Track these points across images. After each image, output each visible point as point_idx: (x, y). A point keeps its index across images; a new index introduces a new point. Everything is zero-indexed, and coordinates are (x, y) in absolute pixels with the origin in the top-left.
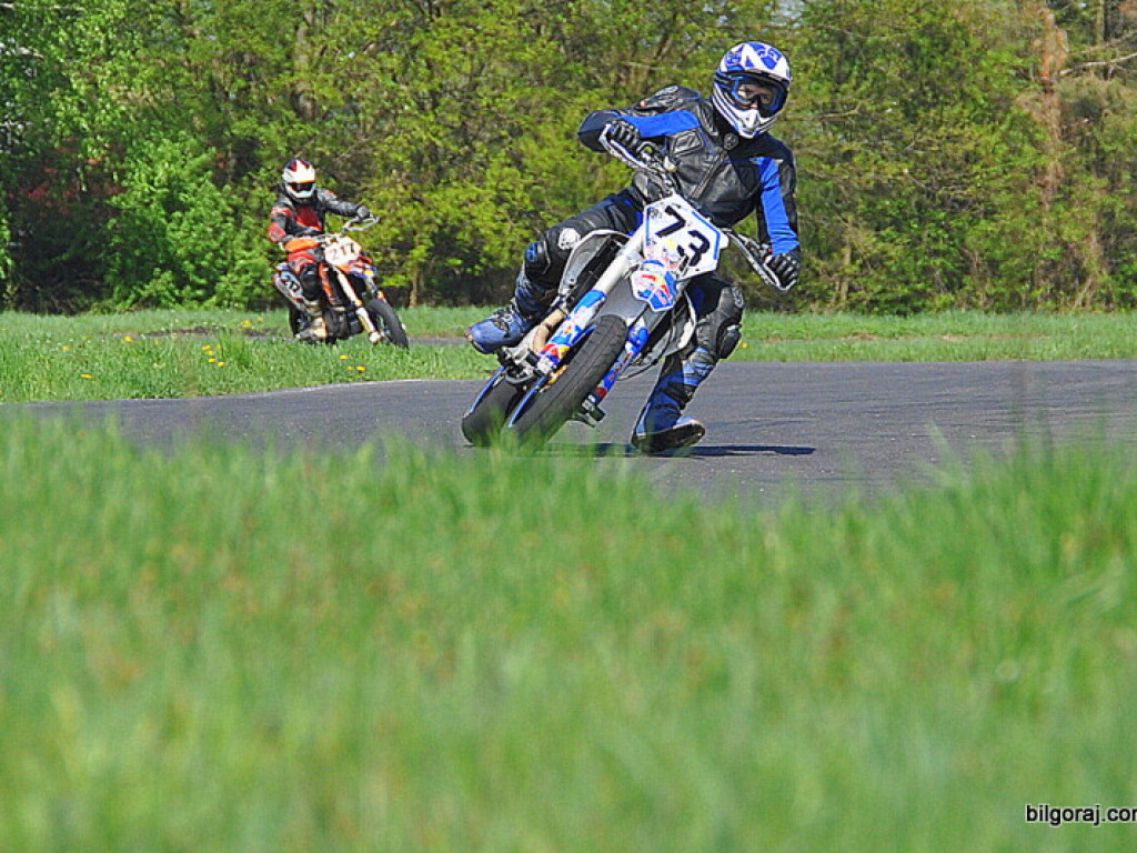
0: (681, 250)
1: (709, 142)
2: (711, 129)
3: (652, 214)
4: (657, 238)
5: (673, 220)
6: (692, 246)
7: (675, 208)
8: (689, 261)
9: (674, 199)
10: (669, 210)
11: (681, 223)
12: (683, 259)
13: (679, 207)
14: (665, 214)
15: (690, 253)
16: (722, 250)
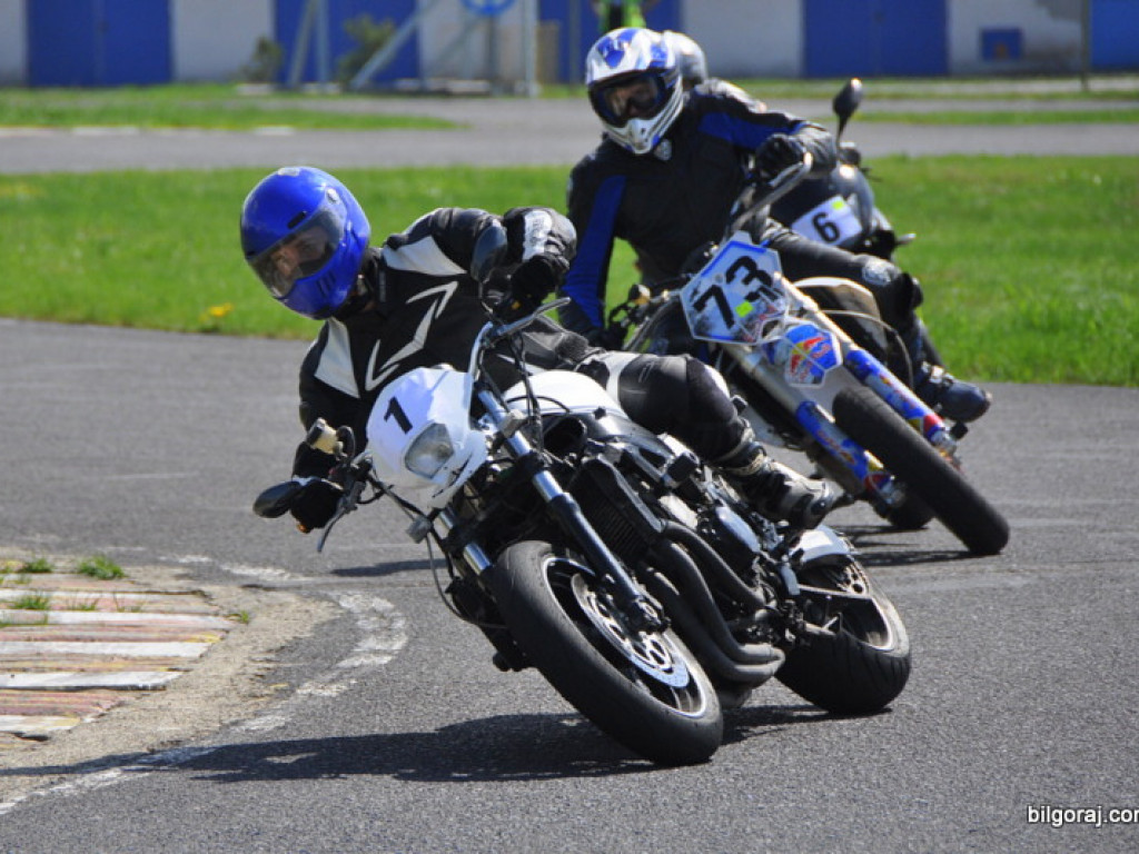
0: (752, 297)
4: (735, 328)
5: (712, 303)
8: (766, 287)
10: (700, 305)
11: (715, 291)
12: (763, 295)
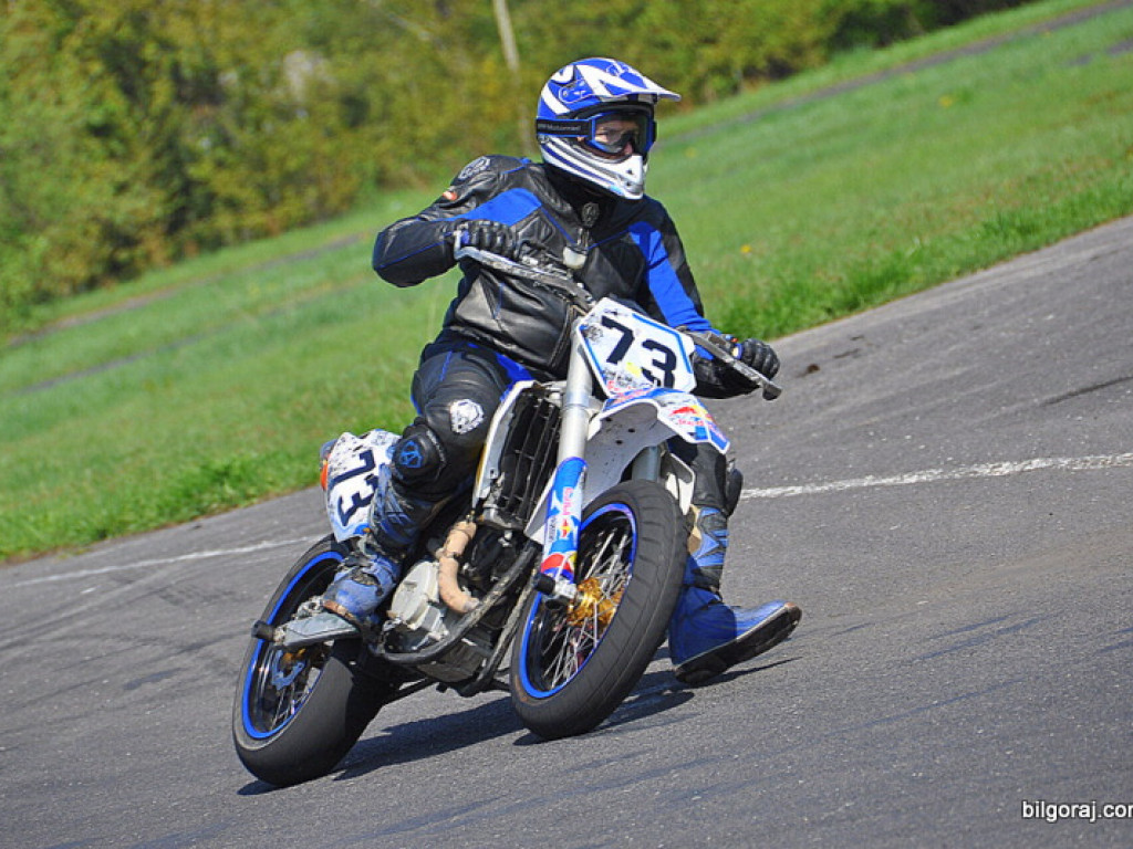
0: (647, 373)
1: (562, 224)
2: (559, 205)
3: (590, 335)
4: (611, 367)
5: (618, 334)
6: (656, 363)
7: (611, 317)
9: (606, 306)
10: (607, 323)
11: (628, 336)
13: (615, 313)
14: (605, 329)
15: (659, 374)
16: (691, 356)
